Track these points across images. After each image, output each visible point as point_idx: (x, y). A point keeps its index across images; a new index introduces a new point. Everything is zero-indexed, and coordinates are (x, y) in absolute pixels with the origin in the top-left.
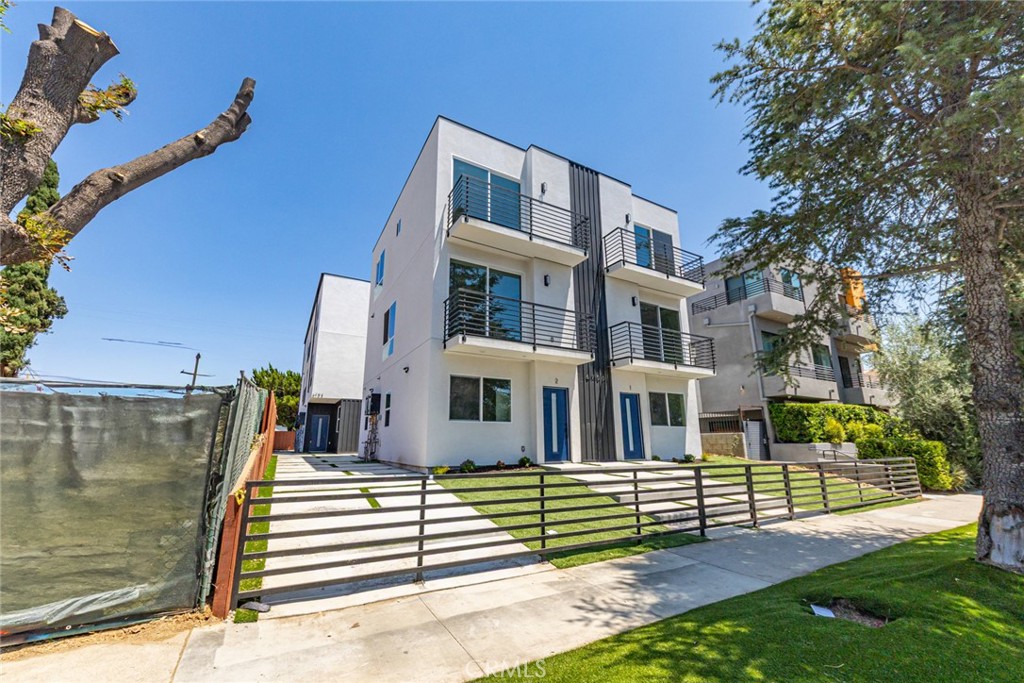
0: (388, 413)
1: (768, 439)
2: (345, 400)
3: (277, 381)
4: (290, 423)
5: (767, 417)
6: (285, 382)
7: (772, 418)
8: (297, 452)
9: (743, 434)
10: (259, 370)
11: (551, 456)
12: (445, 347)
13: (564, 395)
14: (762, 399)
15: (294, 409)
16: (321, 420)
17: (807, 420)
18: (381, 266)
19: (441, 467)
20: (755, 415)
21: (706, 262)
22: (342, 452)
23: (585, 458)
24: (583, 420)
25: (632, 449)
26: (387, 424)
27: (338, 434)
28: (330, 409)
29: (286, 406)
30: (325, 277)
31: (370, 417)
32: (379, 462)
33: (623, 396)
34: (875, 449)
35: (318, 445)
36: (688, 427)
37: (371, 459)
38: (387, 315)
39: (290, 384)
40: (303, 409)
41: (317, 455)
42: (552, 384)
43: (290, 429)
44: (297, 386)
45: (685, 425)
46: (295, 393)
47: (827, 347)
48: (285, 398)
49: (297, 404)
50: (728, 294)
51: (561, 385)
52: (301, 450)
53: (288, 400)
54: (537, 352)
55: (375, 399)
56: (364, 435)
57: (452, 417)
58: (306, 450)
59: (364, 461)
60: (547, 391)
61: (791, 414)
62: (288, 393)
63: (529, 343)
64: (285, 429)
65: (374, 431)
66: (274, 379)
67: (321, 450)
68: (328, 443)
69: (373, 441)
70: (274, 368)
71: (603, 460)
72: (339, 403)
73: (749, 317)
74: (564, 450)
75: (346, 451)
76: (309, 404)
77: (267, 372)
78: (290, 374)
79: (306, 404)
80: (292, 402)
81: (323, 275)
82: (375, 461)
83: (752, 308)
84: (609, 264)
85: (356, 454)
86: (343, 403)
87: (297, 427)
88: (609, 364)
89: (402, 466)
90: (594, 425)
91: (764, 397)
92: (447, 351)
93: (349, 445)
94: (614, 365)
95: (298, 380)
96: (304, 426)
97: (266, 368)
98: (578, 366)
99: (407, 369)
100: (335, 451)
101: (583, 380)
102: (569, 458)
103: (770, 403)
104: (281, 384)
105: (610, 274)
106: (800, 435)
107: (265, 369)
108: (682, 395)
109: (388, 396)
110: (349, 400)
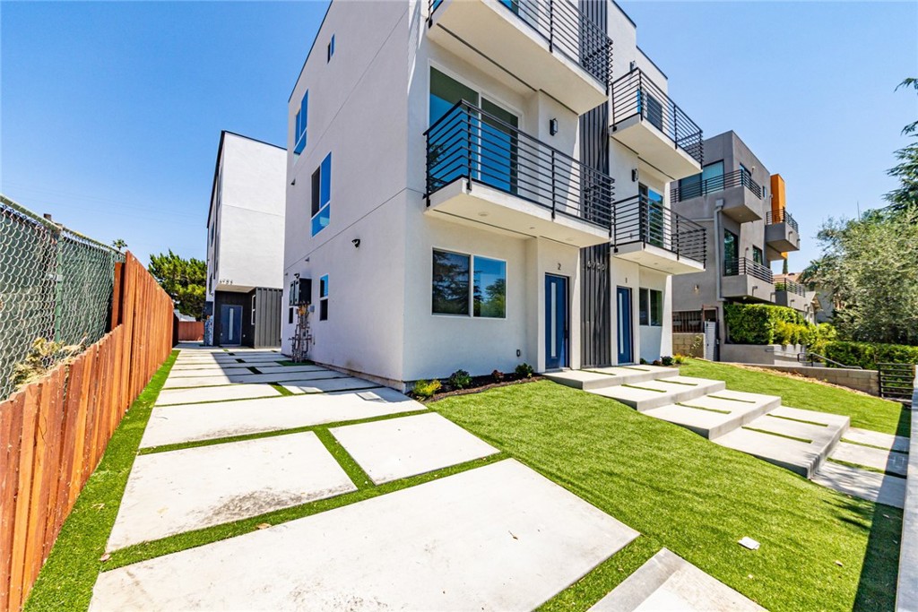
0: (324, 304)
1: (719, 339)
2: (260, 289)
3: (179, 269)
4: (198, 313)
5: (721, 317)
6: (188, 270)
7: (726, 320)
8: (206, 345)
9: (704, 334)
10: (157, 256)
11: (552, 363)
12: (428, 204)
13: (563, 284)
14: (718, 299)
15: (202, 298)
16: (232, 311)
17: (768, 322)
18: (302, 119)
19: (429, 382)
20: (711, 315)
21: (705, 137)
22: (260, 346)
23: (584, 364)
24: (583, 319)
25: (622, 352)
26: (324, 316)
27: (254, 327)
28: (243, 299)
29: (191, 295)
30: (226, 135)
31: (295, 308)
32: (313, 363)
33: (620, 290)
34: (848, 352)
35: (231, 338)
36: (664, 327)
37: (300, 358)
38: (316, 177)
39: (195, 273)
40: (210, 298)
41: (231, 350)
42: (554, 271)
43: (198, 319)
44: (203, 275)
45: (661, 325)
46: (201, 282)
47: (761, 251)
48: (190, 287)
49: (204, 293)
50: (680, 190)
51: (562, 273)
52: (211, 343)
53: (194, 290)
54: (556, 221)
55: (305, 285)
56: (288, 330)
57: (435, 310)
58: (217, 344)
59: (291, 361)
60: (550, 278)
61: (750, 315)
62: (193, 282)
63: (547, 207)
64: (193, 319)
65: (304, 324)
66: (175, 266)
67: (235, 343)
68: (242, 336)
69: (303, 337)
70: (175, 255)
71: (599, 367)
72: (254, 291)
73: (715, 212)
74: (562, 354)
75: (265, 345)
76: (216, 292)
77: (167, 258)
78: (194, 262)
79: (213, 292)
80: (198, 291)
81: (223, 133)
82: (308, 362)
83: (719, 203)
84: (616, 121)
85: (279, 350)
86: (257, 292)
87: (205, 318)
88: (609, 251)
89: (353, 374)
90: (593, 323)
91: (721, 297)
92: (430, 212)
93: (268, 339)
94: (616, 251)
95: (203, 268)
96: (212, 317)
97: (166, 254)
98: (581, 249)
99: (357, 242)
100: (252, 346)
101: (585, 267)
102: (567, 364)
103: (725, 303)
104: (184, 272)
105: (615, 135)
106: (758, 336)
107: (165, 256)
108: (660, 292)
109: (322, 283)
110: (265, 289)
